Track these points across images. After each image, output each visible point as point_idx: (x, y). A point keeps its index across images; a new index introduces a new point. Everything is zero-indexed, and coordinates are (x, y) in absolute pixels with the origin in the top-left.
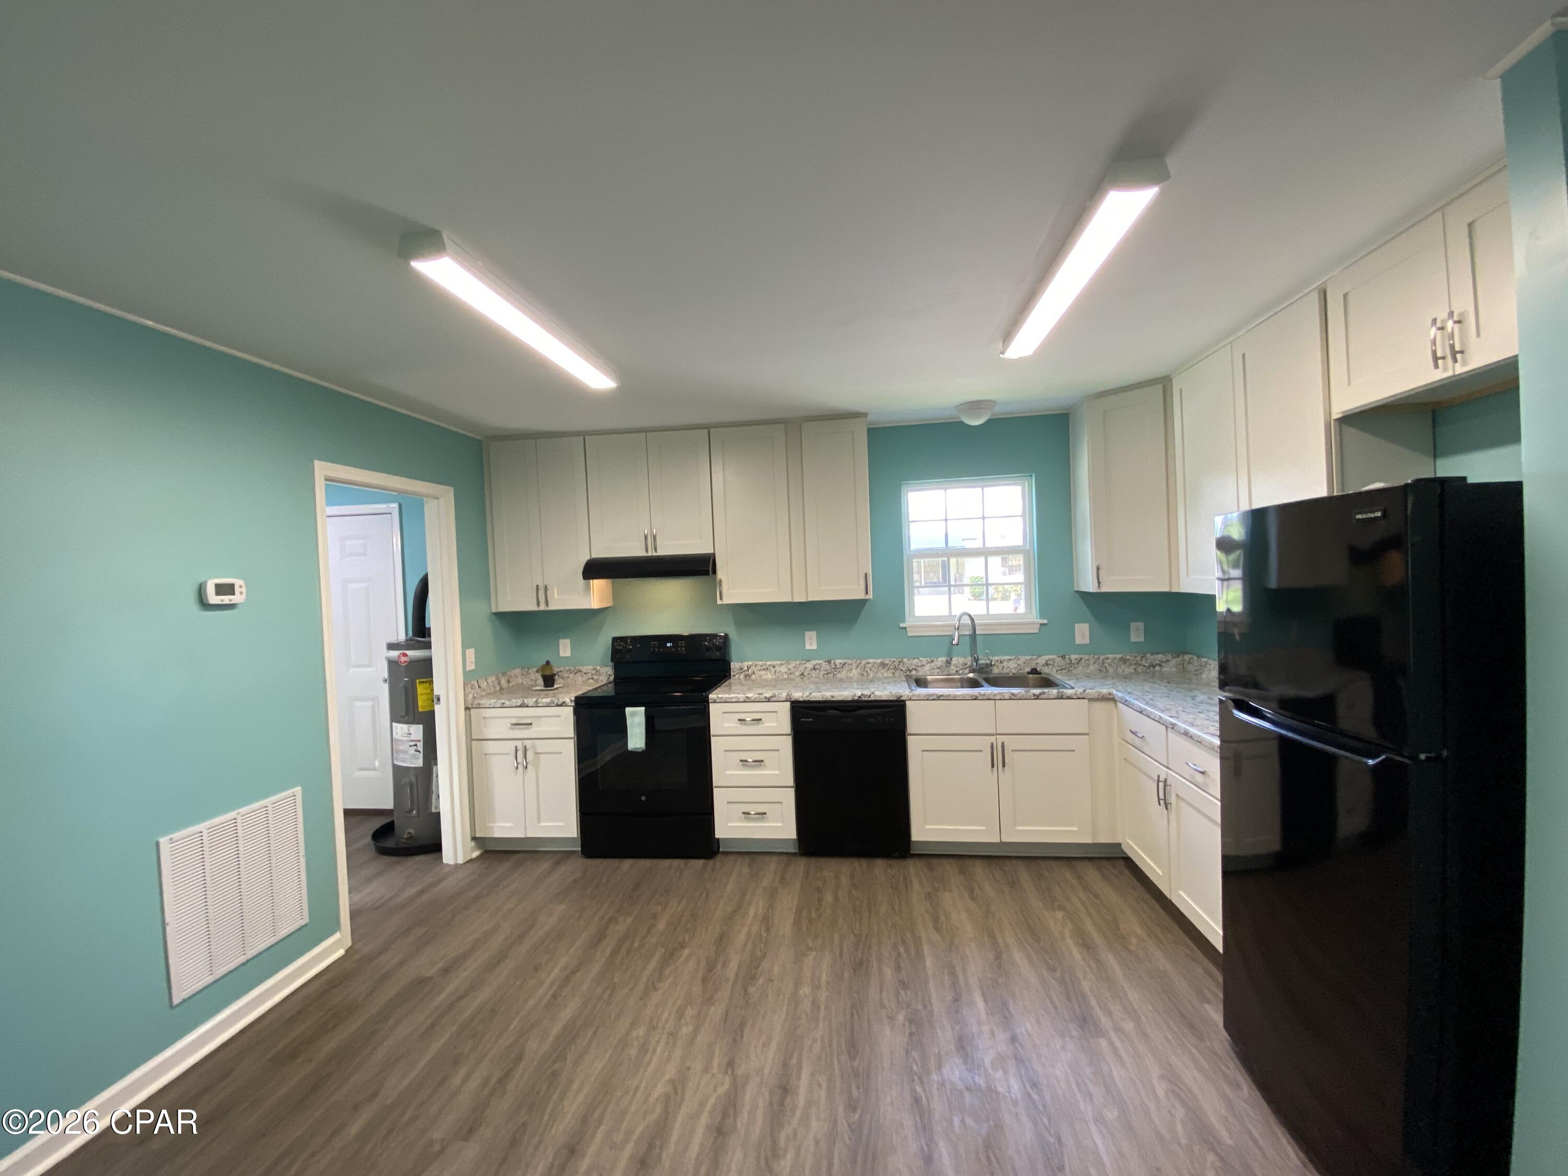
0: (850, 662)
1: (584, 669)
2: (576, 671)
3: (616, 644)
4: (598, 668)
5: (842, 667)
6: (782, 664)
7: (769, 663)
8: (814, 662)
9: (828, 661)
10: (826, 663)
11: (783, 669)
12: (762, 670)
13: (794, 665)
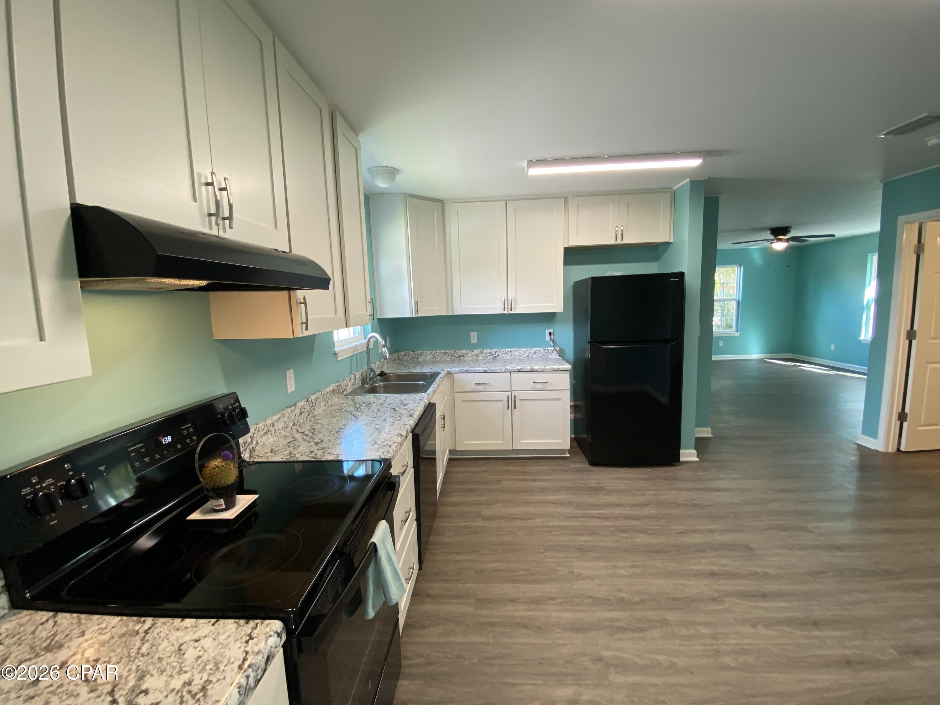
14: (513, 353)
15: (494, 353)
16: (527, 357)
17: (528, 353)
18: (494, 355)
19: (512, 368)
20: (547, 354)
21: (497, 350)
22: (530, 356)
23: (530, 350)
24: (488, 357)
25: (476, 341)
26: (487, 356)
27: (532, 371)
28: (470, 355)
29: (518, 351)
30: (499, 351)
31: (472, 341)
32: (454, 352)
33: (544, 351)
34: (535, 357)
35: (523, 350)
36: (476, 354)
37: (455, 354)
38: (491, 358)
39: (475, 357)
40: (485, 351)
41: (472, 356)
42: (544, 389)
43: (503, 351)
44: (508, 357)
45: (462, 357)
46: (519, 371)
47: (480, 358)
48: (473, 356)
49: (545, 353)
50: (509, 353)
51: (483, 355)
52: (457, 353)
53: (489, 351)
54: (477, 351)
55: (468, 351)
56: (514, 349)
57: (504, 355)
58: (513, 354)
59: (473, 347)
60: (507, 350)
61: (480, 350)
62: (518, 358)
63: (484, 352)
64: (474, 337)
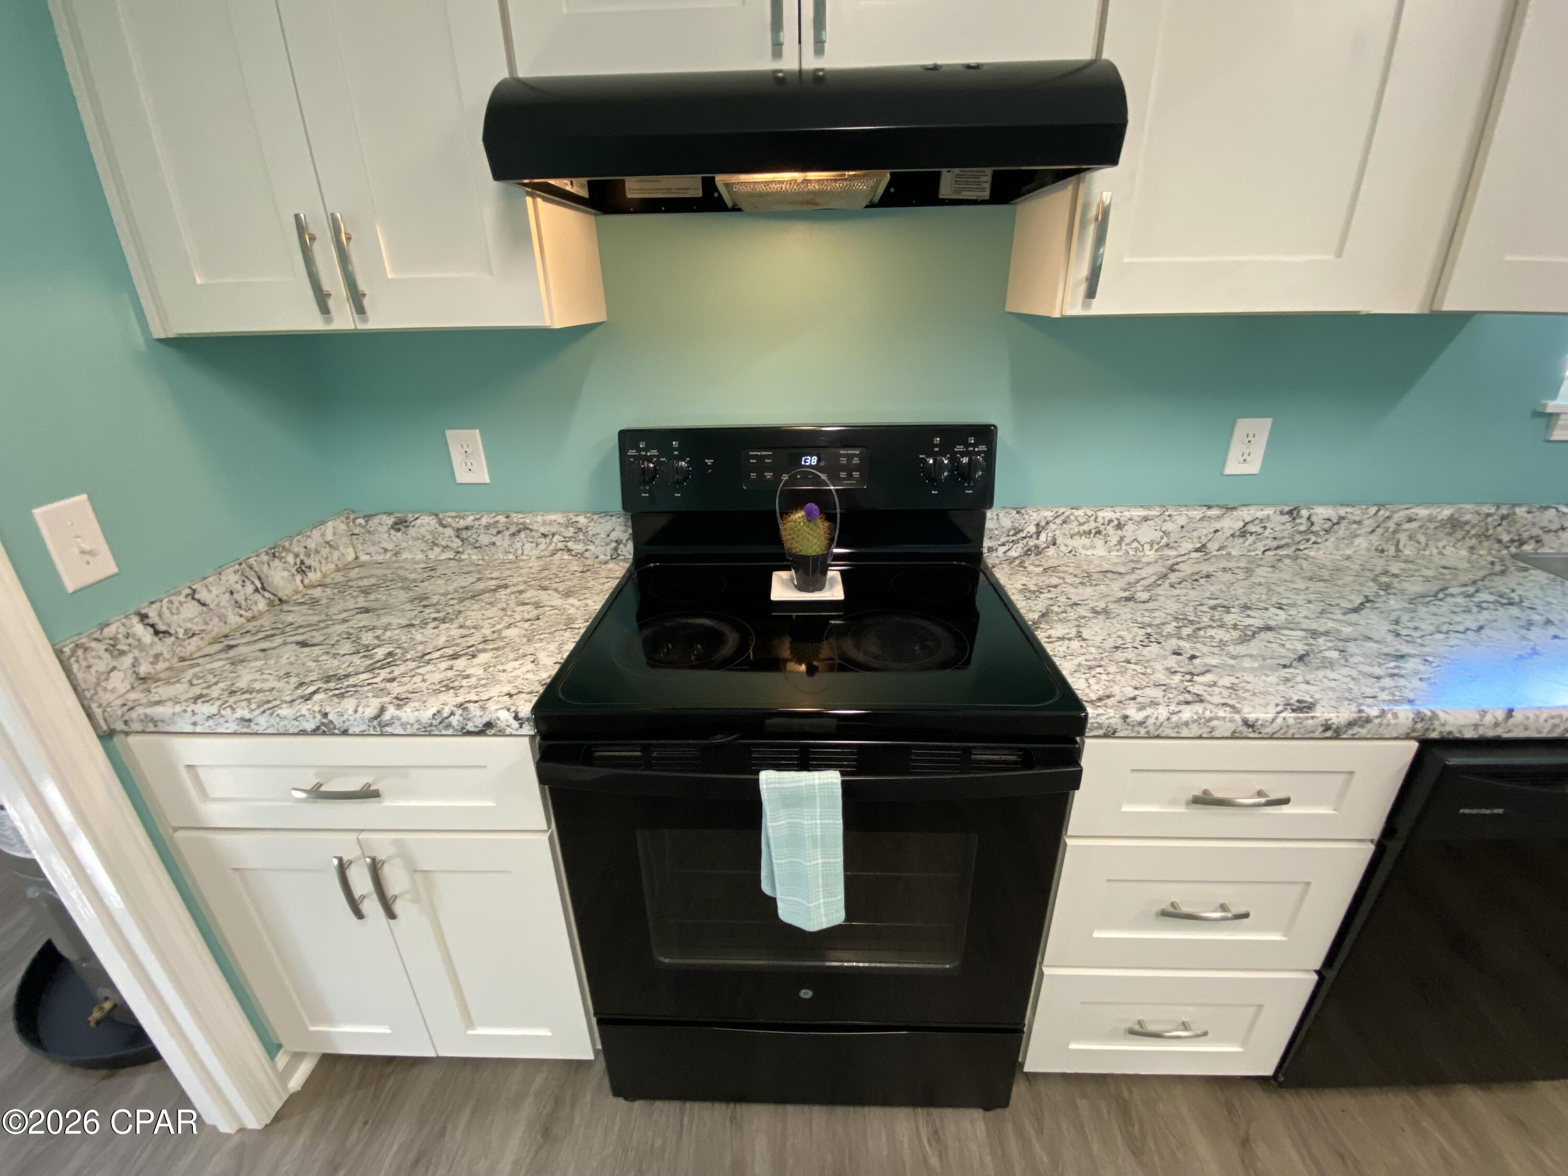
0: (1356, 513)
1: (538, 522)
2: (513, 529)
3: (632, 452)
4: (582, 520)
5: (1327, 531)
6: (1146, 519)
7: (1106, 514)
8: (1246, 514)
9: (1290, 513)
10: (1286, 518)
11: (1147, 533)
12: (1080, 534)
13: (1182, 520)
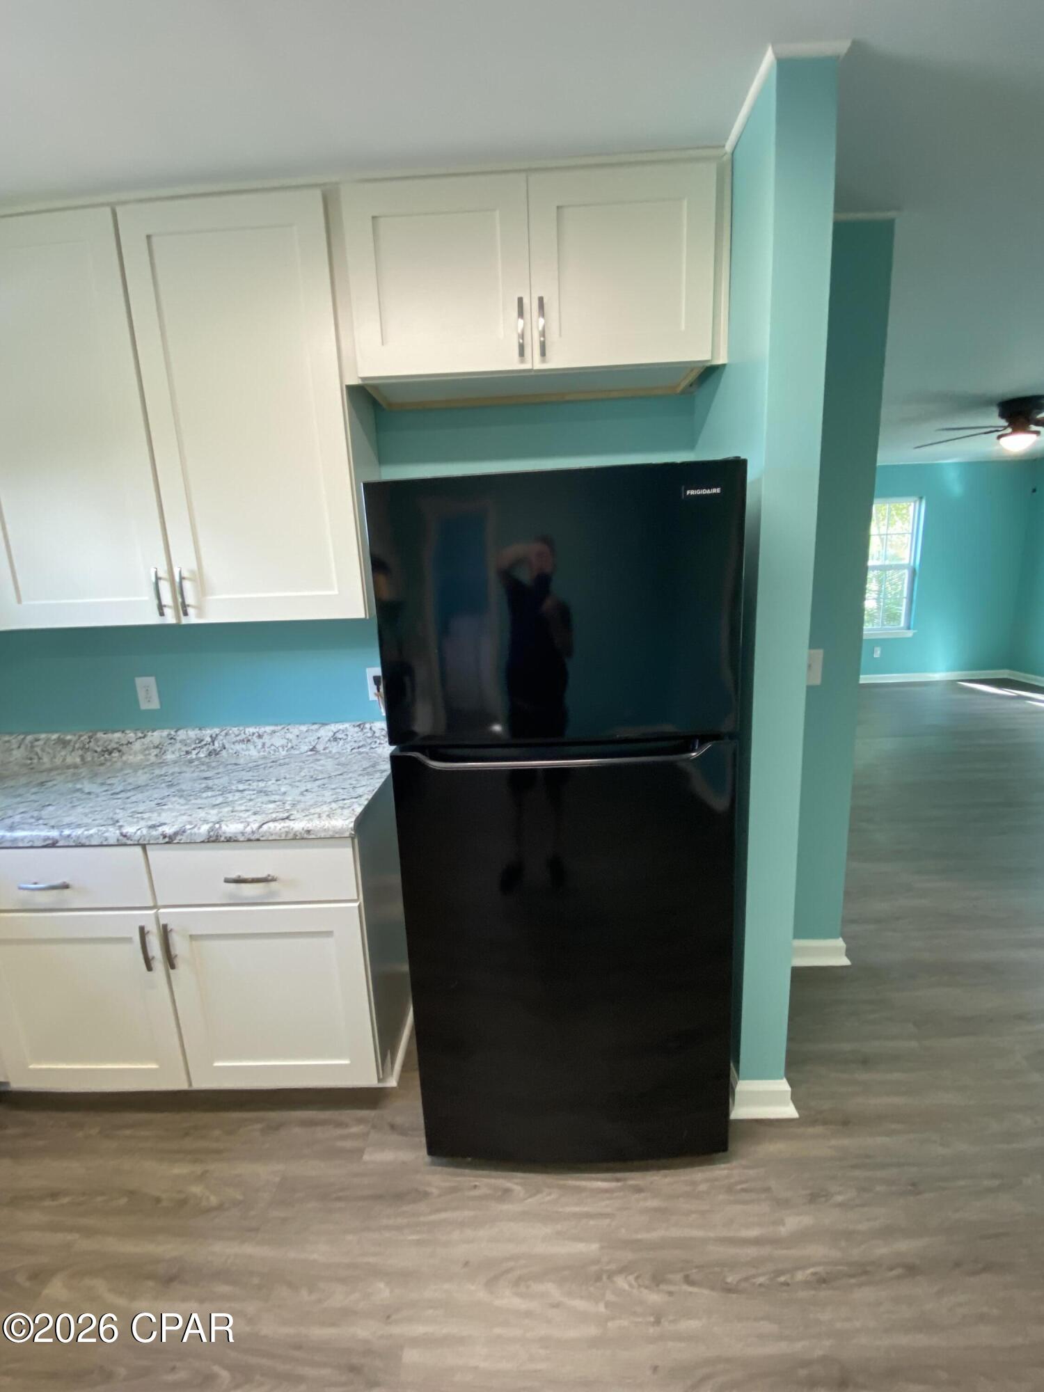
14: (266, 739)
15: (209, 739)
16: (311, 750)
17: (312, 738)
18: (211, 748)
19: (145, 831)
20: (369, 741)
21: (217, 730)
22: (320, 747)
23: (317, 730)
24: (194, 752)
25: (155, 705)
26: (189, 749)
27: (214, 839)
28: (137, 746)
29: (282, 732)
30: (223, 733)
31: (144, 706)
32: (90, 737)
33: (360, 734)
34: (334, 751)
35: (295, 730)
36: (156, 742)
37: (91, 744)
38: (202, 755)
39: (156, 751)
40: (182, 734)
41: (145, 750)
42: (266, 901)
43: (237, 736)
44: (254, 753)
45: (116, 754)
46: (170, 840)
47: (169, 757)
48: (147, 749)
49: (365, 740)
50: (255, 738)
51: (178, 745)
52: (97, 740)
53: (193, 734)
54: (156, 736)
55: (131, 735)
56: (269, 729)
57: (238, 747)
58: (267, 745)
59: (148, 722)
60: (247, 730)
61: (165, 733)
62: (284, 753)
63: (178, 738)
64: (147, 692)
